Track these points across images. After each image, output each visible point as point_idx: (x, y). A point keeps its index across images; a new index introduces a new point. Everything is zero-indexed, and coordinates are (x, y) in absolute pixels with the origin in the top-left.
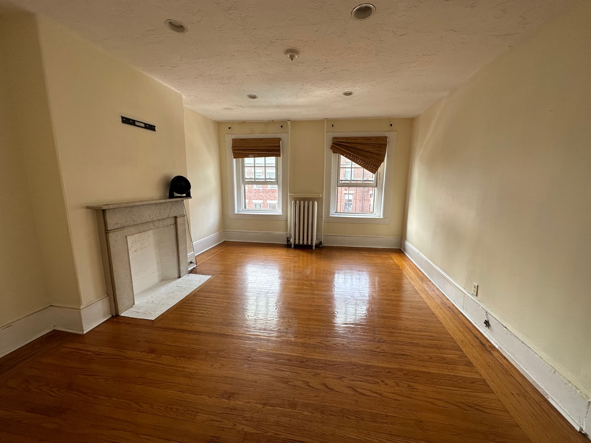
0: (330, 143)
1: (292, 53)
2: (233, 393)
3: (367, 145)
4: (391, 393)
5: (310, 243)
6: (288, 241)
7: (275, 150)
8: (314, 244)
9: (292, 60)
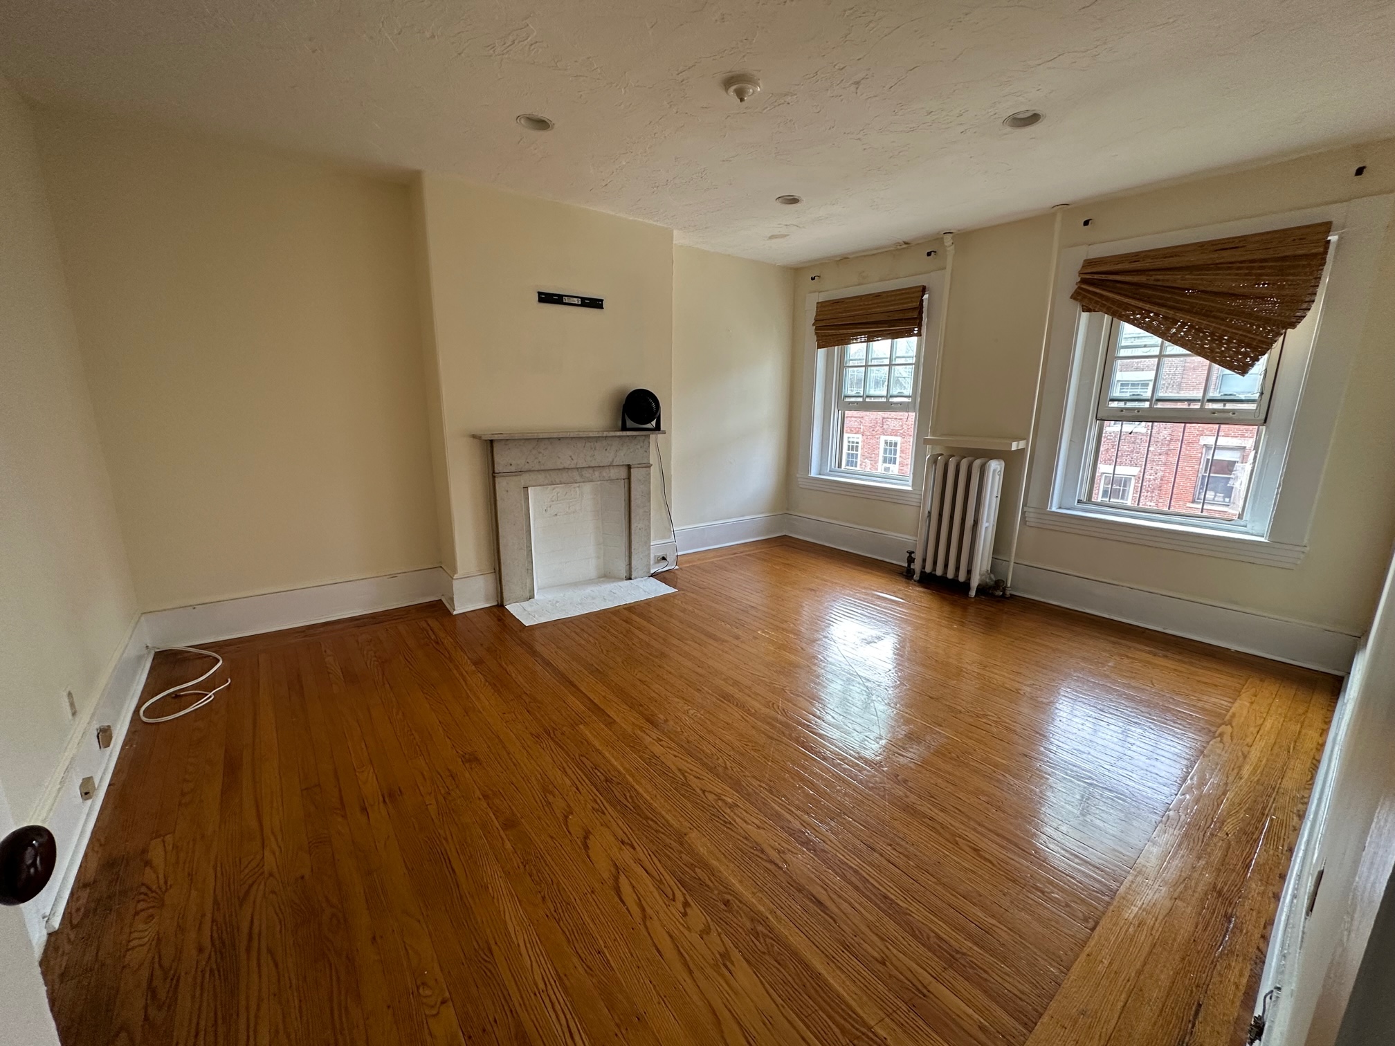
0: (1071, 281)
1: (737, 83)
2: (477, 759)
3: (1220, 269)
4: (668, 933)
5: (962, 578)
6: (911, 560)
7: (905, 319)
8: (975, 583)
9: (742, 100)
